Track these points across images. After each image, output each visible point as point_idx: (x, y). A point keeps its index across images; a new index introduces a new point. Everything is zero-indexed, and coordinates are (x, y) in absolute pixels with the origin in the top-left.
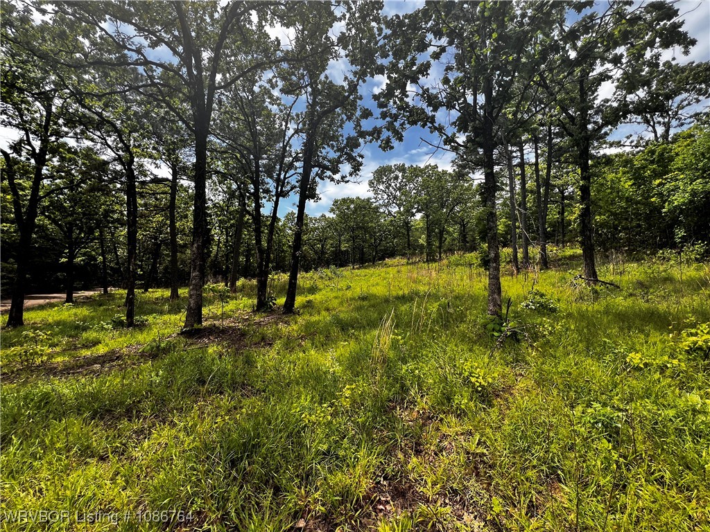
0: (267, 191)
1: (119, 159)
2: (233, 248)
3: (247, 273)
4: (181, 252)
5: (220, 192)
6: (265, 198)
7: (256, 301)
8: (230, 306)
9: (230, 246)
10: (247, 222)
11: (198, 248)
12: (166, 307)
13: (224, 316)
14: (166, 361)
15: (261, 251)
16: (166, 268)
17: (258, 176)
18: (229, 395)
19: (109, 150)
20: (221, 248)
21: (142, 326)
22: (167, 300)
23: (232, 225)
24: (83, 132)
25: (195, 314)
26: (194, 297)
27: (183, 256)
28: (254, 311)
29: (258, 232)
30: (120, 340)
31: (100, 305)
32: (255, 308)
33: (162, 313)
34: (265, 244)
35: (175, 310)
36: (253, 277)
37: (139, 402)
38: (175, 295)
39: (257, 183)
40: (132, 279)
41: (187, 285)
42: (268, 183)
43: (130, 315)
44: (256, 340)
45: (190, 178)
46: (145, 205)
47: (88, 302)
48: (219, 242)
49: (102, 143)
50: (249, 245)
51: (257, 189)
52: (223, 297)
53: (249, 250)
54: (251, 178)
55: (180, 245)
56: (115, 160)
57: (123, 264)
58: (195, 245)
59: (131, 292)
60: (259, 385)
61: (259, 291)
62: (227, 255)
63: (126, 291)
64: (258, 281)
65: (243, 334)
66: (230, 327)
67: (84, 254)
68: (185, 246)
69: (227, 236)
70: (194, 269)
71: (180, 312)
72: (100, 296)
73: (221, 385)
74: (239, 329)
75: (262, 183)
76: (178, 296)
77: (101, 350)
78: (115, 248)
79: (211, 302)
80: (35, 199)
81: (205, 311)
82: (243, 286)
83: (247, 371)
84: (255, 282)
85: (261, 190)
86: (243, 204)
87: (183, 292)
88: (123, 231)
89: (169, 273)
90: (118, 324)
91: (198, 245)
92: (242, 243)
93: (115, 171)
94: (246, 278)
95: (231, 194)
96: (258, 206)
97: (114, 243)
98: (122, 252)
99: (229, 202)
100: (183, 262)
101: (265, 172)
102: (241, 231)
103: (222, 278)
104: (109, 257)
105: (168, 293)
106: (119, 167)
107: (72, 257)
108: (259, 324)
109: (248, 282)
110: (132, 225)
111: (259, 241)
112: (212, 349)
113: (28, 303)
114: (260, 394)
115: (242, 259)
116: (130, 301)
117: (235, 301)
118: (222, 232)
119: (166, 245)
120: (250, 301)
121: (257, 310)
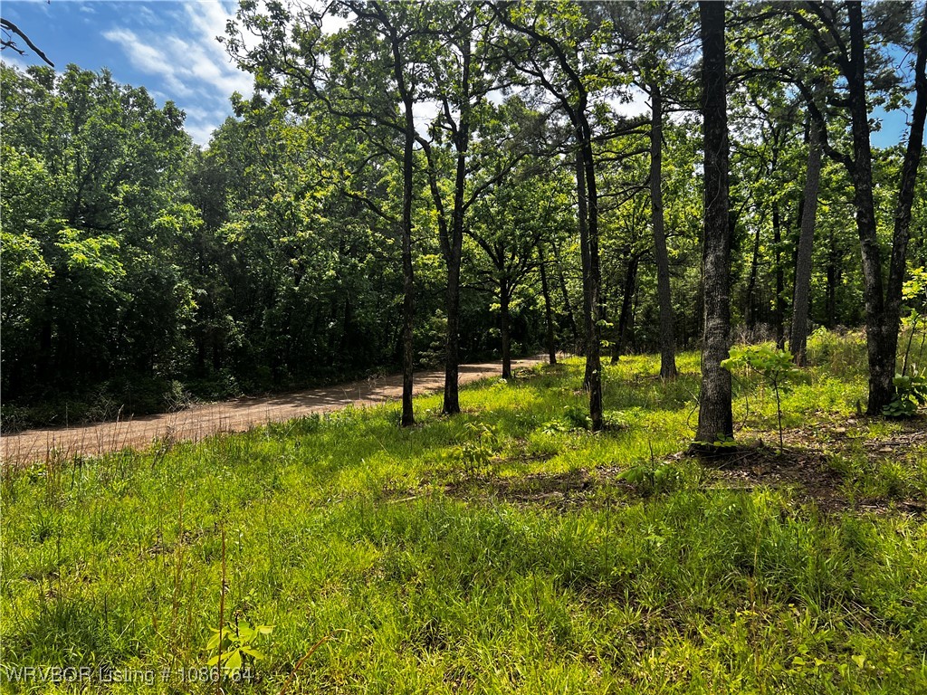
0: (888, 82)
1: (563, 106)
2: (795, 255)
3: (833, 314)
4: (676, 275)
5: (754, 117)
6: (880, 101)
7: (863, 389)
8: (796, 399)
9: (787, 248)
10: (828, 182)
11: (715, 264)
12: (654, 394)
13: (782, 421)
14: (670, 507)
15: (875, 253)
16: (648, 313)
17: (858, 46)
18: (814, 614)
19: (548, 92)
20: (761, 256)
21: (614, 431)
22: (656, 379)
23: (791, 195)
24: (511, 73)
25: (718, 413)
26: (713, 375)
27: (681, 283)
28: (858, 416)
29: (866, 204)
30: (586, 452)
31: (548, 386)
32: (864, 408)
33: (648, 406)
34: (885, 231)
35: (674, 402)
36: (854, 322)
37: (632, 576)
38: (669, 369)
39: (855, 68)
40: (594, 338)
41: (690, 349)
42: (889, 60)
43: (596, 407)
44: (873, 492)
45: (687, 105)
46: (607, 184)
47: (531, 378)
48: (758, 243)
49: (537, 83)
50: (834, 241)
51: (857, 88)
52: (774, 377)
53: (836, 255)
54: (841, 62)
55: (673, 258)
56: (556, 107)
57: (575, 308)
58: (711, 258)
59: (593, 364)
60: (892, 609)
61: (872, 362)
62: (779, 273)
63: (584, 360)
64: (872, 337)
65: (836, 474)
66: (799, 451)
67: (520, 294)
68: (682, 261)
69: (776, 225)
70: (711, 313)
71: (683, 406)
72: (545, 368)
73: (791, 586)
74: (822, 458)
75: (871, 63)
76: (676, 373)
77: (559, 466)
78: (562, 280)
79: (747, 388)
80: (460, 210)
81: (737, 407)
82: (826, 351)
83: (856, 567)
84: (858, 337)
85: (868, 84)
86: (819, 136)
87: (687, 362)
88: (574, 244)
89: (653, 322)
90: (578, 422)
91: (717, 257)
92: (817, 238)
93: (557, 130)
94: (830, 327)
95: (786, 117)
96: (862, 130)
97: (560, 269)
98: (574, 285)
99: (777, 137)
100: (682, 296)
101: (879, 29)
102: (814, 207)
103: (770, 329)
104: (553, 295)
105: (655, 365)
106: (564, 121)
107: (505, 300)
108: (879, 450)
109: (834, 339)
110: (589, 229)
111: (867, 226)
112: (761, 498)
113: (463, 378)
114: (896, 631)
115: (817, 279)
116: (593, 380)
117: (804, 388)
118: (763, 215)
119: (647, 261)
120: (848, 388)
121: (868, 413)
